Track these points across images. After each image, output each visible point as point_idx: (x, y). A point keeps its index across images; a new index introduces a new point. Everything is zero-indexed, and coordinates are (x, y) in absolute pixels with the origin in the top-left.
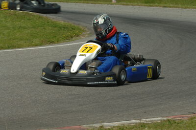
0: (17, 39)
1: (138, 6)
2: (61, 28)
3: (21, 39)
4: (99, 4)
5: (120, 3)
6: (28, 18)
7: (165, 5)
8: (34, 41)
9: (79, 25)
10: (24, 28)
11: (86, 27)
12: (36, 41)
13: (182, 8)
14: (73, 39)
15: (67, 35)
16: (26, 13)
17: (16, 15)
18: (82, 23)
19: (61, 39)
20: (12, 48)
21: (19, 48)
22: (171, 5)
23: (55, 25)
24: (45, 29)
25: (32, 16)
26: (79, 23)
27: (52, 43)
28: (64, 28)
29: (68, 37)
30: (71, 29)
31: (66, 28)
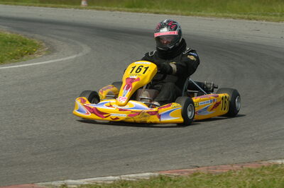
1: (118, 12)
2: (6, 42)
4: (62, 7)
5: (92, 7)
7: (158, 11)
9: (32, 37)
11: (43, 41)
13: (182, 15)
14: (24, 58)
15: (15, 52)
18: (36, 35)
19: (6, 57)
22: (166, 11)
26: (32, 35)
28: (11, 42)
29: (16, 55)
30: (21, 43)
31: (14, 42)
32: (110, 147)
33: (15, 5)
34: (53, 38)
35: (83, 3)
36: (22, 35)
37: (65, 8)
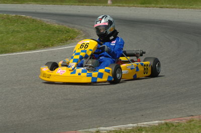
0: (11, 43)
1: (134, 8)
2: (55, 31)
3: (15, 44)
4: (94, 5)
5: (116, 5)
6: (21, 22)
7: (162, 6)
8: (28, 46)
9: (74, 27)
10: (18, 32)
11: (81, 29)
12: (30, 45)
13: (179, 8)
14: (68, 42)
15: (61, 38)
16: (19, 16)
17: (9, 19)
18: (76, 26)
19: (55, 42)
20: (6, 53)
21: (12, 52)
22: (168, 6)
23: (49, 29)
24: (39, 32)
25: (26, 19)
26: (73, 26)
27: (46, 46)
28: (58, 31)
29: (62, 40)
30: (65, 32)
31: (61, 31)
32: (130, 103)
33: (61, 4)
34: (88, 27)
35: (109, 2)
36: (66, 26)
37: (96, 6)
